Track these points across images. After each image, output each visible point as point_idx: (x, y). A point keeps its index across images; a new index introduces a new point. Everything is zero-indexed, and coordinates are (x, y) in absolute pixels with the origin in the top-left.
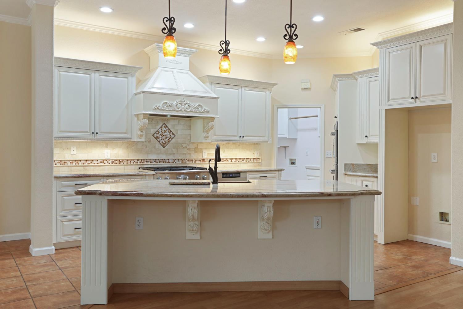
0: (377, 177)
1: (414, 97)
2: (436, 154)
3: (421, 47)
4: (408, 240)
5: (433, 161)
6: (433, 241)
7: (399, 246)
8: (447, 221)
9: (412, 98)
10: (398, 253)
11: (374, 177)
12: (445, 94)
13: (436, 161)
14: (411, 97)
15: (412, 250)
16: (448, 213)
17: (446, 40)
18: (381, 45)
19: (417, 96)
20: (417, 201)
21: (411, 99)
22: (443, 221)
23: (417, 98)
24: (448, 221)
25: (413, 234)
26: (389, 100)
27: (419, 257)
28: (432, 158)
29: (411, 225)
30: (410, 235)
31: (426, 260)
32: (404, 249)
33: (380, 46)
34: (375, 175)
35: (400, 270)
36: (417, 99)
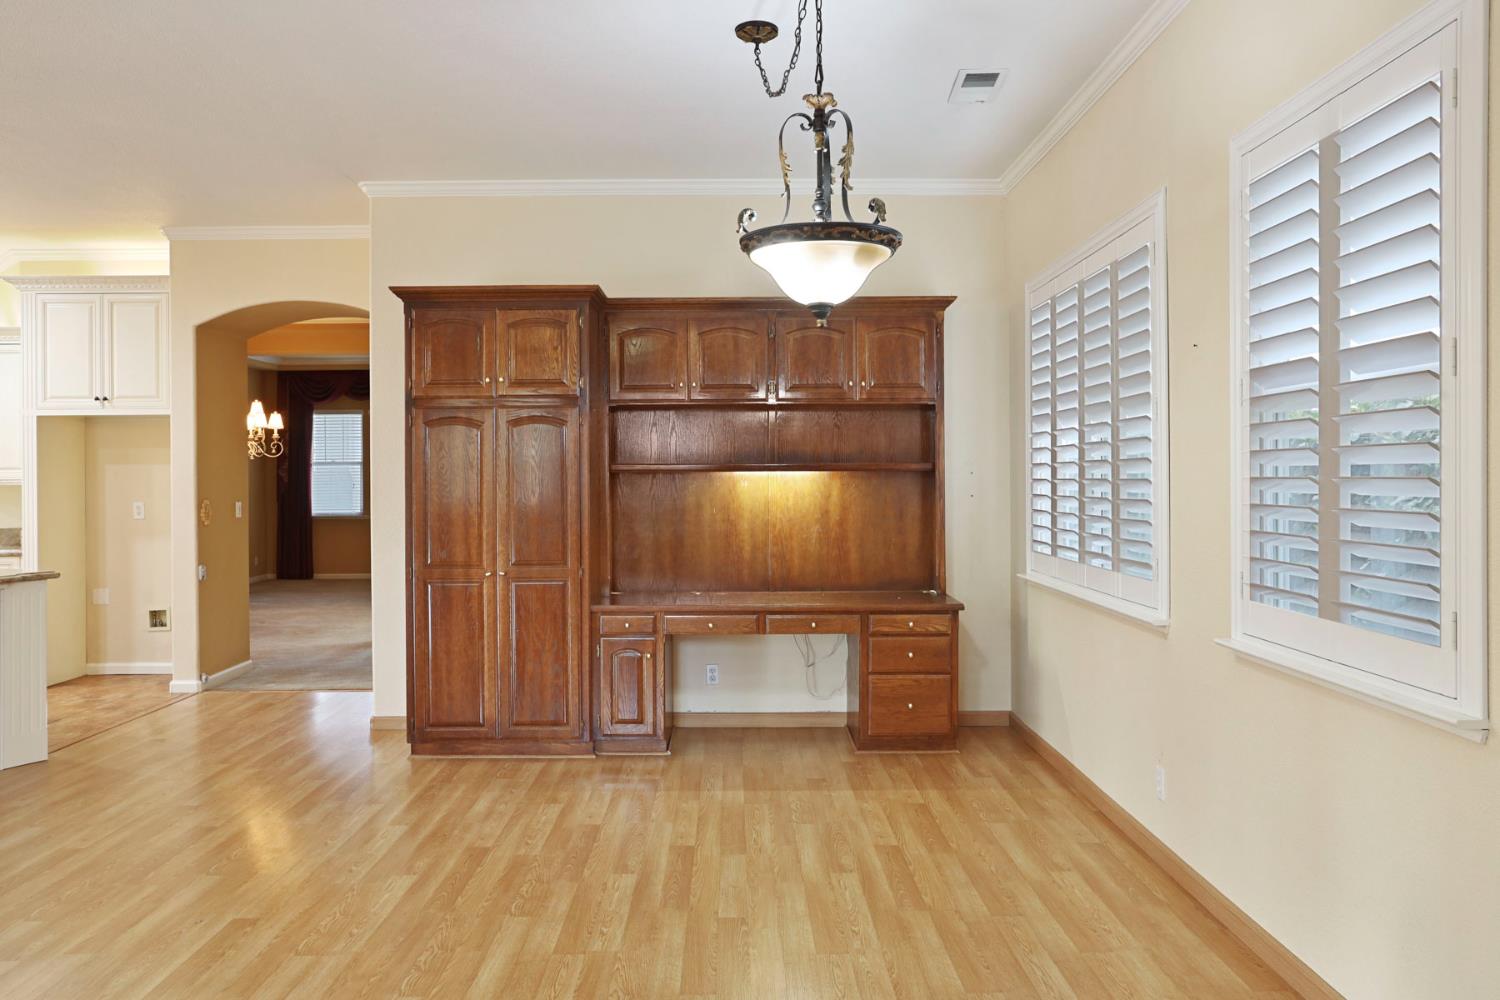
0: (19, 555)
1: (101, 397)
2: (141, 504)
3: (112, 304)
4: (86, 676)
5: (136, 517)
6: (138, 667)
7: (71, 687)
8: (163, 625)
9: (97, 399)
10: (71, 698)
11: (12, 555)
12: (158, 397)
13: (142, 516)
14: (94, 397)
15: (100, 688)
16: (164, 611)
17: (158, 302)
18: (24, 283)
19: (107, 396)
20: (104, 596)
21: (93, 400)
22: (155, 625)
23: (105, 399)
24: (165, 625)
25: (97, 661)
26: (45, 399)
27: (113, 695)
28: (135, 511)
29: (93, 648)
30: (92, 665)
31: (130, 696)
32: (84, 690)
33: (23, 286)
34: (14, 551)
35: (83, 718)
36: (106, 402)
